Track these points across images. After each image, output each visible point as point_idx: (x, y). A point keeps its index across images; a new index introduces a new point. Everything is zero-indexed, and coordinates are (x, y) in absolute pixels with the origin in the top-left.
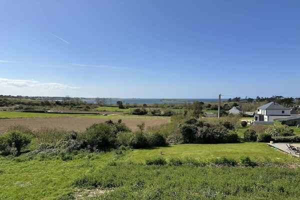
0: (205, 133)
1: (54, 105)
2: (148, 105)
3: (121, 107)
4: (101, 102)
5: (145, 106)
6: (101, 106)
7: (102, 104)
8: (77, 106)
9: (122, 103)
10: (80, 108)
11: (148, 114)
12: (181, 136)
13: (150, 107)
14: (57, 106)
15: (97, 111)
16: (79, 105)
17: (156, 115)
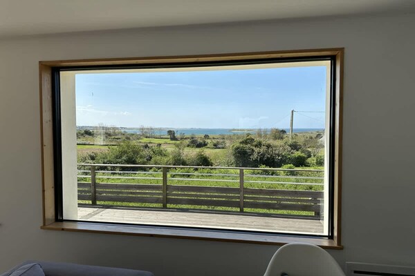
0: (263, 155)
1: (82, 134)
2: (210, 137)
3: (174, 138)
4: (146, 132)
5: (207, 137)
6: (146, 137)
7: (148, 135)
8: (113, 137)
9: (174, 134)
10: (117, 139)
11: (208, 146)
12: (233, 159)
13: (214, 138)
14: (87, 136)
15: (140, 142)
16: (116, 135)
17: (219, 148)
